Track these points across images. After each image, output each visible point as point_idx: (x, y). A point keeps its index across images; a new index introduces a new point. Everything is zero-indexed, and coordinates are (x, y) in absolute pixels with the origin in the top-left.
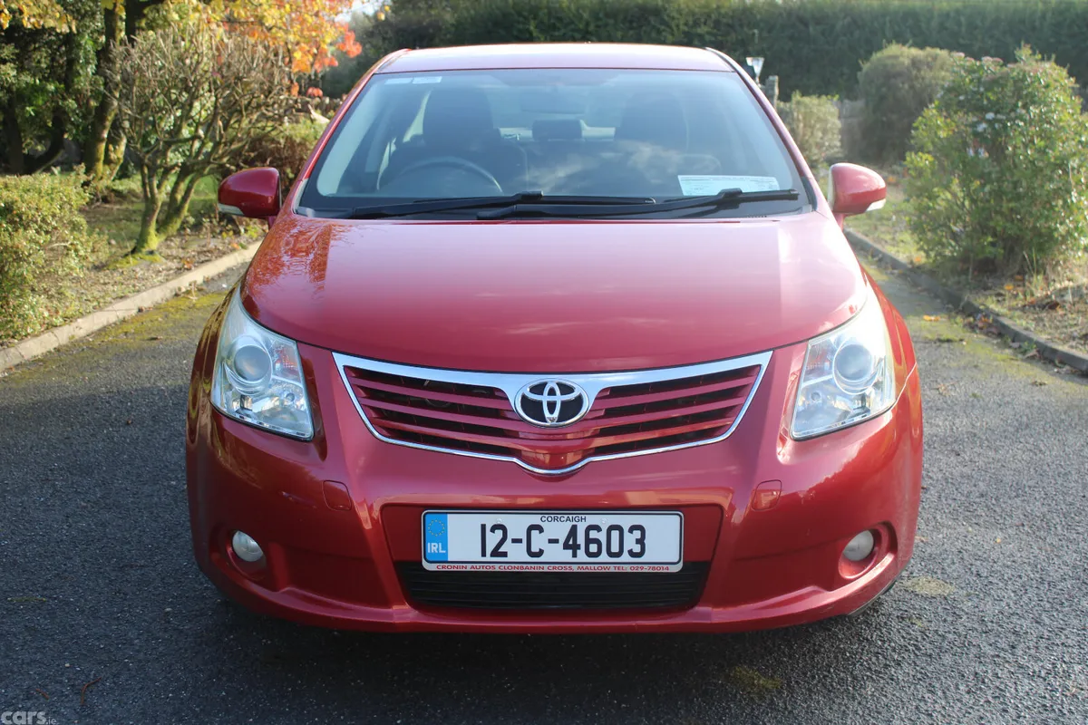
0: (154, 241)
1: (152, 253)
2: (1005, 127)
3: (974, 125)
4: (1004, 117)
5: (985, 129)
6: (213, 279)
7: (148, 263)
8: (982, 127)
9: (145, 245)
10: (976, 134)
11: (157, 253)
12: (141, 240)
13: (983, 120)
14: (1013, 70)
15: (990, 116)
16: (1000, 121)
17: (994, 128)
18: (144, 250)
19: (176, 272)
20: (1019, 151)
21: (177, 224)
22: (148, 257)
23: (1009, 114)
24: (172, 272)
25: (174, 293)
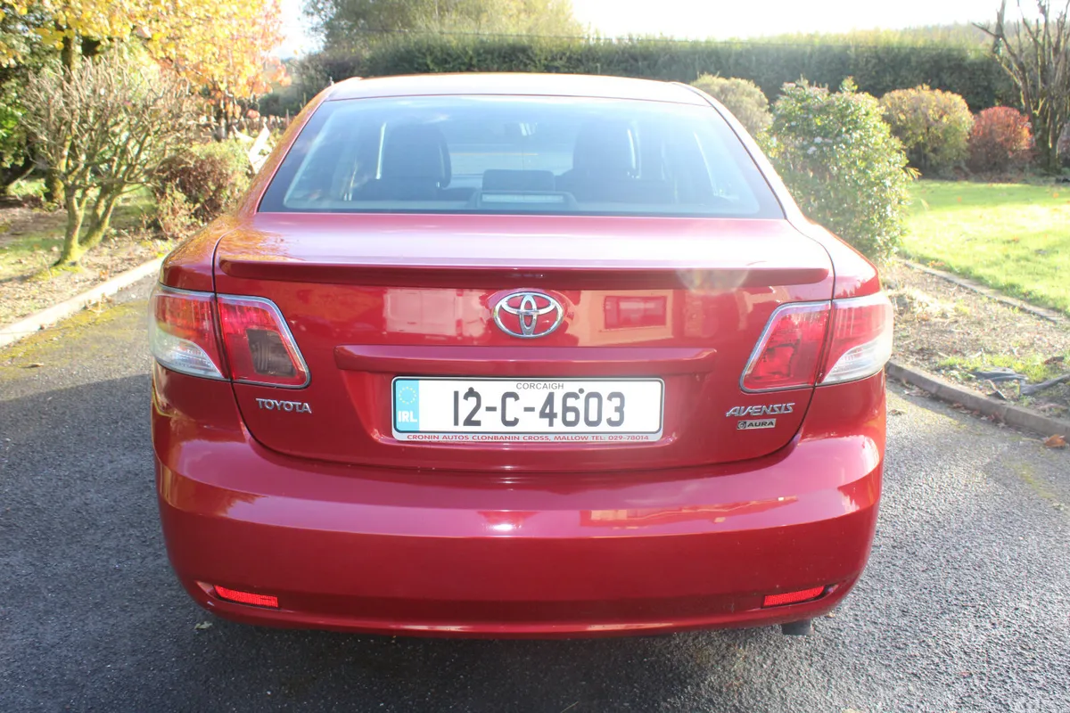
0: (77, 252)
1: (74, 264)
2: (832, 150)
3: (803, 148)
4: (831, 141)
5: (814, 152)
6: (127, 288)
7: (69, 274)
8: (812, 149)
9: (68, 257)
10: (806, 156)
11: (79, 264)
12: (65, 253)
13: (812, 143)
14: (838, 100)
15: (818, 140)
16: (827, 145)
17: (822, 151)
18: (66, 262)
19: (91, 284)
20: (843, 172)
21: (99, 236)
22: (69, 268)
23: (835, 139)
24: (88, 283)
25: (83, 306)
